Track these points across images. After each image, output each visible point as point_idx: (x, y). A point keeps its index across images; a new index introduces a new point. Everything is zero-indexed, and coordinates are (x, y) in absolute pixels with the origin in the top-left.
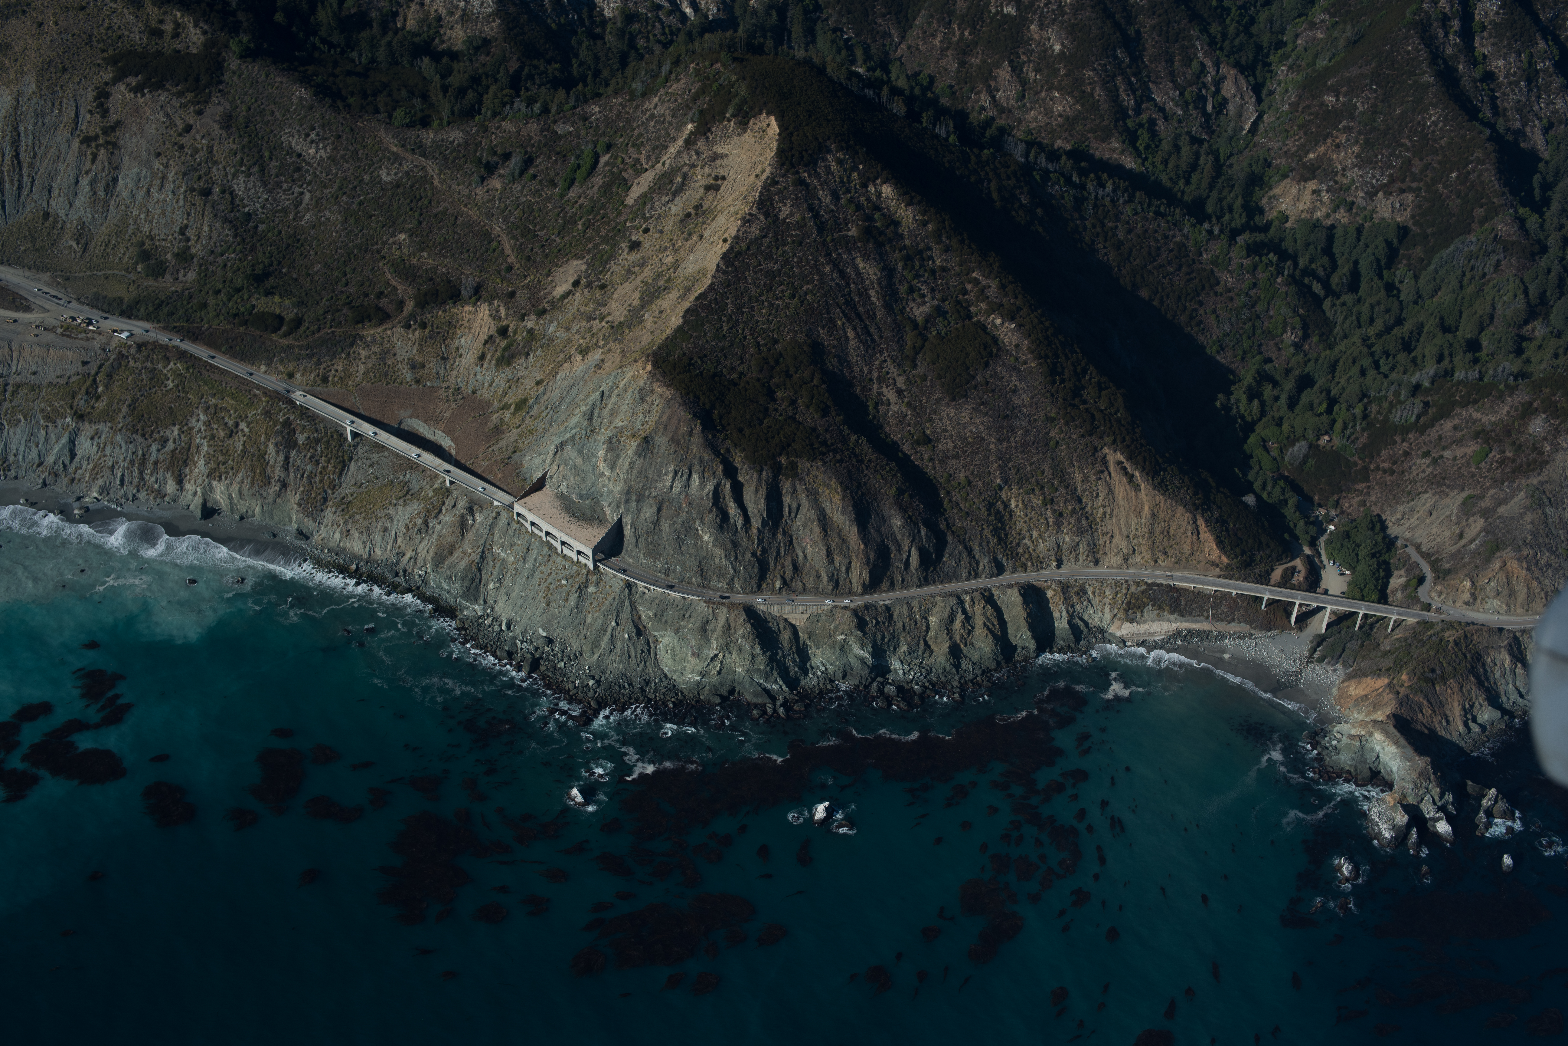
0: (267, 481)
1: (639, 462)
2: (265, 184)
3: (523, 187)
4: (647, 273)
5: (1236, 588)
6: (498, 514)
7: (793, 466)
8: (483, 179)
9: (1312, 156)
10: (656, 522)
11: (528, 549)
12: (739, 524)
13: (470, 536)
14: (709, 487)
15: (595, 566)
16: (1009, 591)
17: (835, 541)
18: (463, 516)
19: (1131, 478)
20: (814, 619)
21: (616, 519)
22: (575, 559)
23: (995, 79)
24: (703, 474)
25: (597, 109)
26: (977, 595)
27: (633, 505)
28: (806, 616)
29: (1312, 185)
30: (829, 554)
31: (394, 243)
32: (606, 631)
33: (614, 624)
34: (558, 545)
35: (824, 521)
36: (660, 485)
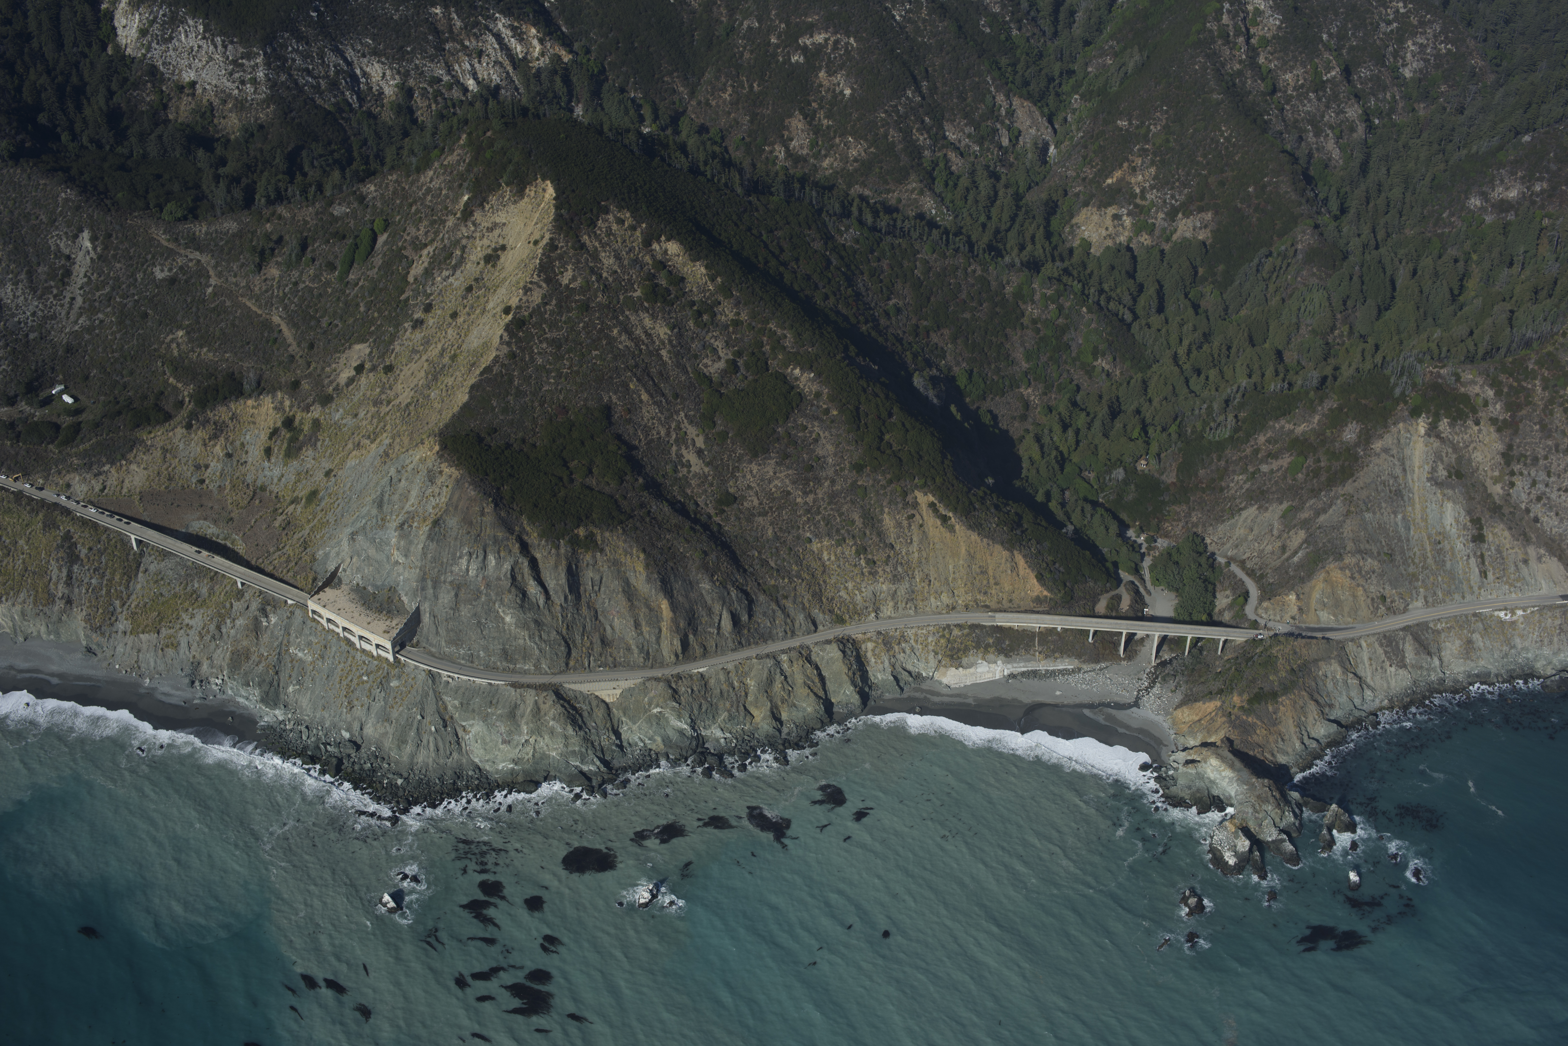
0: (51, 599)
1: (432, 546)
2: (34, 290)
3: (302, 273)
4: (434, 351)
5: (1059, 623)
6: (292, 613)
7: (591, 537)
8: (259, 267)
9: (1109, 181)
10: (455, 608)
11: (325, 647)
12: (541, 602)
13: (265, 638)
14: (507, 566)
15: (395, 658)
16: (828, 647)
17: (643, 612)
18: (256, 619)
19: (944, 519)
20: (627, 693)
21: (414, 608)
22: (375, 654)
23: (787, 128)
24: (499, 553)
25: (372, 188)
26: (794, 654)
27: (430, 591)
28: (618, 692)
29: (1111, 211)
30: (637, 625)
31: (172, 341)
32: (412, 725)
33: (419, 717)
34: (355, 640)
35: (629, 592)
36: (456, 569)
